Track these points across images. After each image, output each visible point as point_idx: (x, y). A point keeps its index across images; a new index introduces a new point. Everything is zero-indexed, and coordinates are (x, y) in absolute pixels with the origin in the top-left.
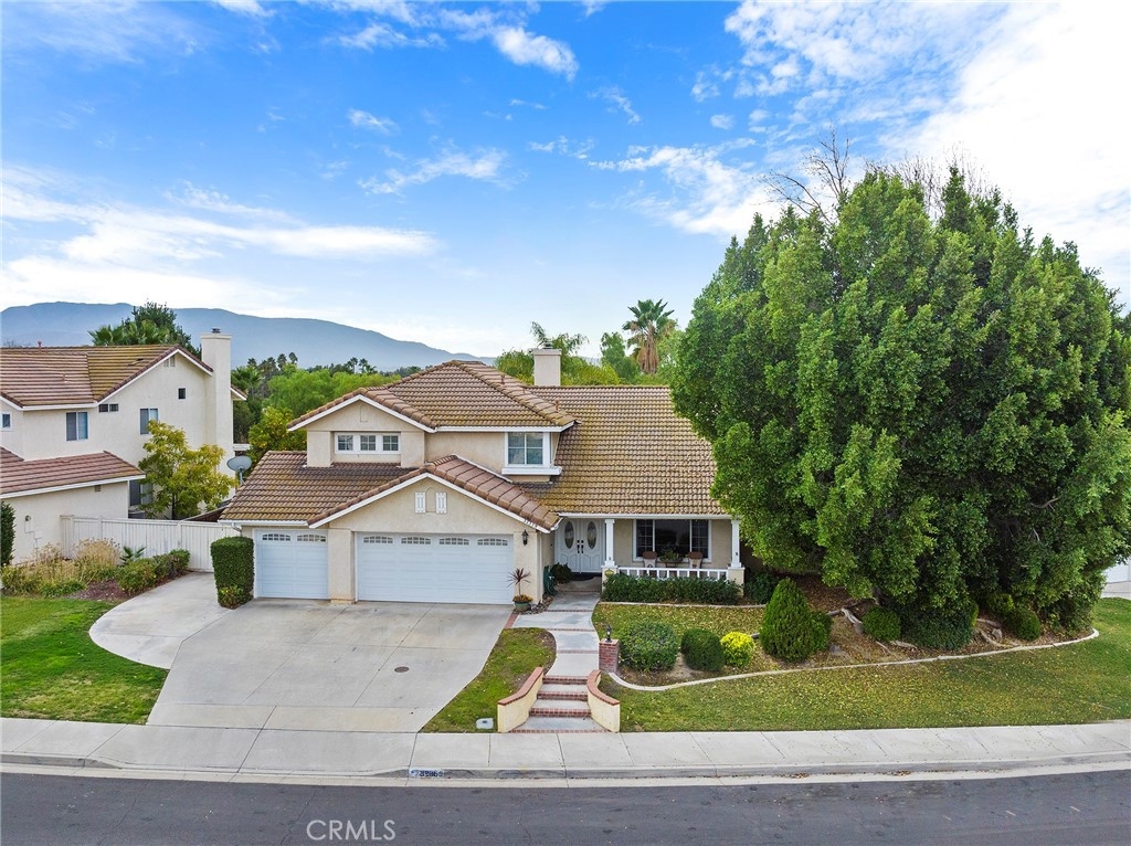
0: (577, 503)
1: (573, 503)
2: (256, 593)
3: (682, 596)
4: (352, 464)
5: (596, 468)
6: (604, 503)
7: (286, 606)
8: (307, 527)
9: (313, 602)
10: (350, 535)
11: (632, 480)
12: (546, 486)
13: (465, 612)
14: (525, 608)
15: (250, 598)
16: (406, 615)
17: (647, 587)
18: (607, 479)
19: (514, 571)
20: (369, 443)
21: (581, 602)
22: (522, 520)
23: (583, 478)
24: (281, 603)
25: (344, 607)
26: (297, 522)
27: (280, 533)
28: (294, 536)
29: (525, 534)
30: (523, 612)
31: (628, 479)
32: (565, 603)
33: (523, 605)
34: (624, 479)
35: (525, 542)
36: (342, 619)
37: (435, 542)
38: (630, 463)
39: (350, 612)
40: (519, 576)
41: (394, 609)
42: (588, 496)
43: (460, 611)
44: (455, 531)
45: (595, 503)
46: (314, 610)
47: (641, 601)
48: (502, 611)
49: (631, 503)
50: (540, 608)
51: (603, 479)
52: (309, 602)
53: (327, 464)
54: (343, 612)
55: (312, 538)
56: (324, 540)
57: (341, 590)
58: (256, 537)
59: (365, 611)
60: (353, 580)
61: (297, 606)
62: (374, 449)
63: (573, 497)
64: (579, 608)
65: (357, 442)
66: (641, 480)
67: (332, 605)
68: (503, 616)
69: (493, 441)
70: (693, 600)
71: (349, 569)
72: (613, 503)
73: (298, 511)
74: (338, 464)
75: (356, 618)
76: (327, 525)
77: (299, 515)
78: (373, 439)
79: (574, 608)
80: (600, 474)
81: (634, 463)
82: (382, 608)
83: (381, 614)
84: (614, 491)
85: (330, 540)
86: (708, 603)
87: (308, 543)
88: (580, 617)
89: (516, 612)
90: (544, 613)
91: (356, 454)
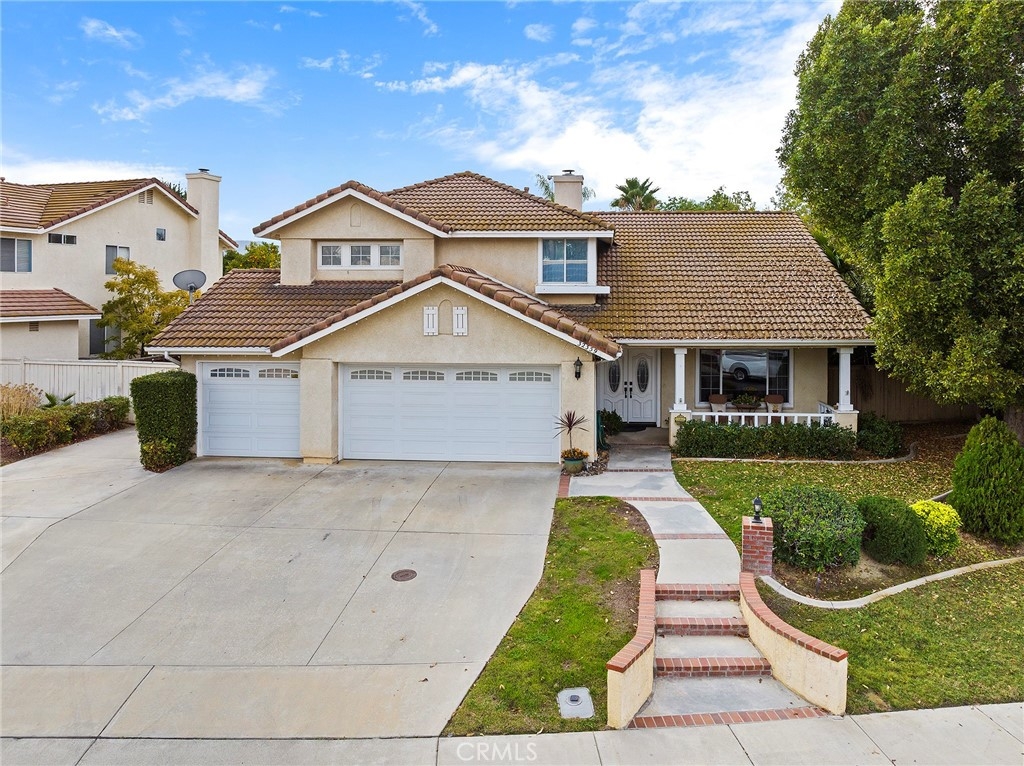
0: (638, 327)
1: (633, 327)
2: (200, 450)
3: (785, 448)
4: (339, 282)
5: (652, 289)
6: (674, 327)
7: (238, 468)
8: (268, 357)
9: (279, 462)
10: (330, 366)
11: (701, 301)
12: (593, 309)
13: (493, 473)
14: (579, 467)
15: (192, 456)
16: (408, 480)
17: (738, 437)
18: (669, 301)
19: (562, 415)
20: (360, 256)
21: (647, 458)
22: (576, 342)
23: (637, 301)
24: (234, 463)
25: (320, 468)
26: (257, 349)
27: (234, 367)
28: (254, 369)
29: (578, 363)
30: (577, 473)
31: (697, 301)
32: (627, 460)
33: (575, 463)
34: (691, 301)
35: (578, 375)
36: (314, 486)
37: (450, 377)
38: (693, 284)
39: (328, 475)
40: (570, 422)
41: (392, 470)
42: (650, 320)
43: (486, 473)
44: (479, 360)
45: (662, 327)
46: (277, 473)
47: (730, 455)
48: (546, 472)
49: (709, 327)
50: (597, 468)
51: (664, 301)
52: (272, 462)
53: (307, 281)
54: (318, 475)
55: (278, 373)
56: (296, 376)
57: (318, 444)
58: (201, 372)
59: (350, 474)
60: (335, 430)
61: (254, 467)
62: (368, 261)
63: (632, 320)
64: (651, 466)
65: (345, 253)
66: (713, 301)
67: (304, 467)
68: (550, 479)
69: (522, 251)
70: (800, 454)
71: (328, 415)
72: (686, 327)
73: (259, 335)
74: (321, 282)
75: (336, 484)
76: (299, 354)
77: (258, 340)
78: (367, 250)
79: (644, 466)
80: (658, 295)
81: (698, 284)
82: (377, 469)
83: (374, 477)
84: (683, 313)
85: (302, 375)
86: (819, 458)
87: (274, 381)
88: (661, 479)
89: (567, 473)
90: (605, 474)
91: (345, 270)
